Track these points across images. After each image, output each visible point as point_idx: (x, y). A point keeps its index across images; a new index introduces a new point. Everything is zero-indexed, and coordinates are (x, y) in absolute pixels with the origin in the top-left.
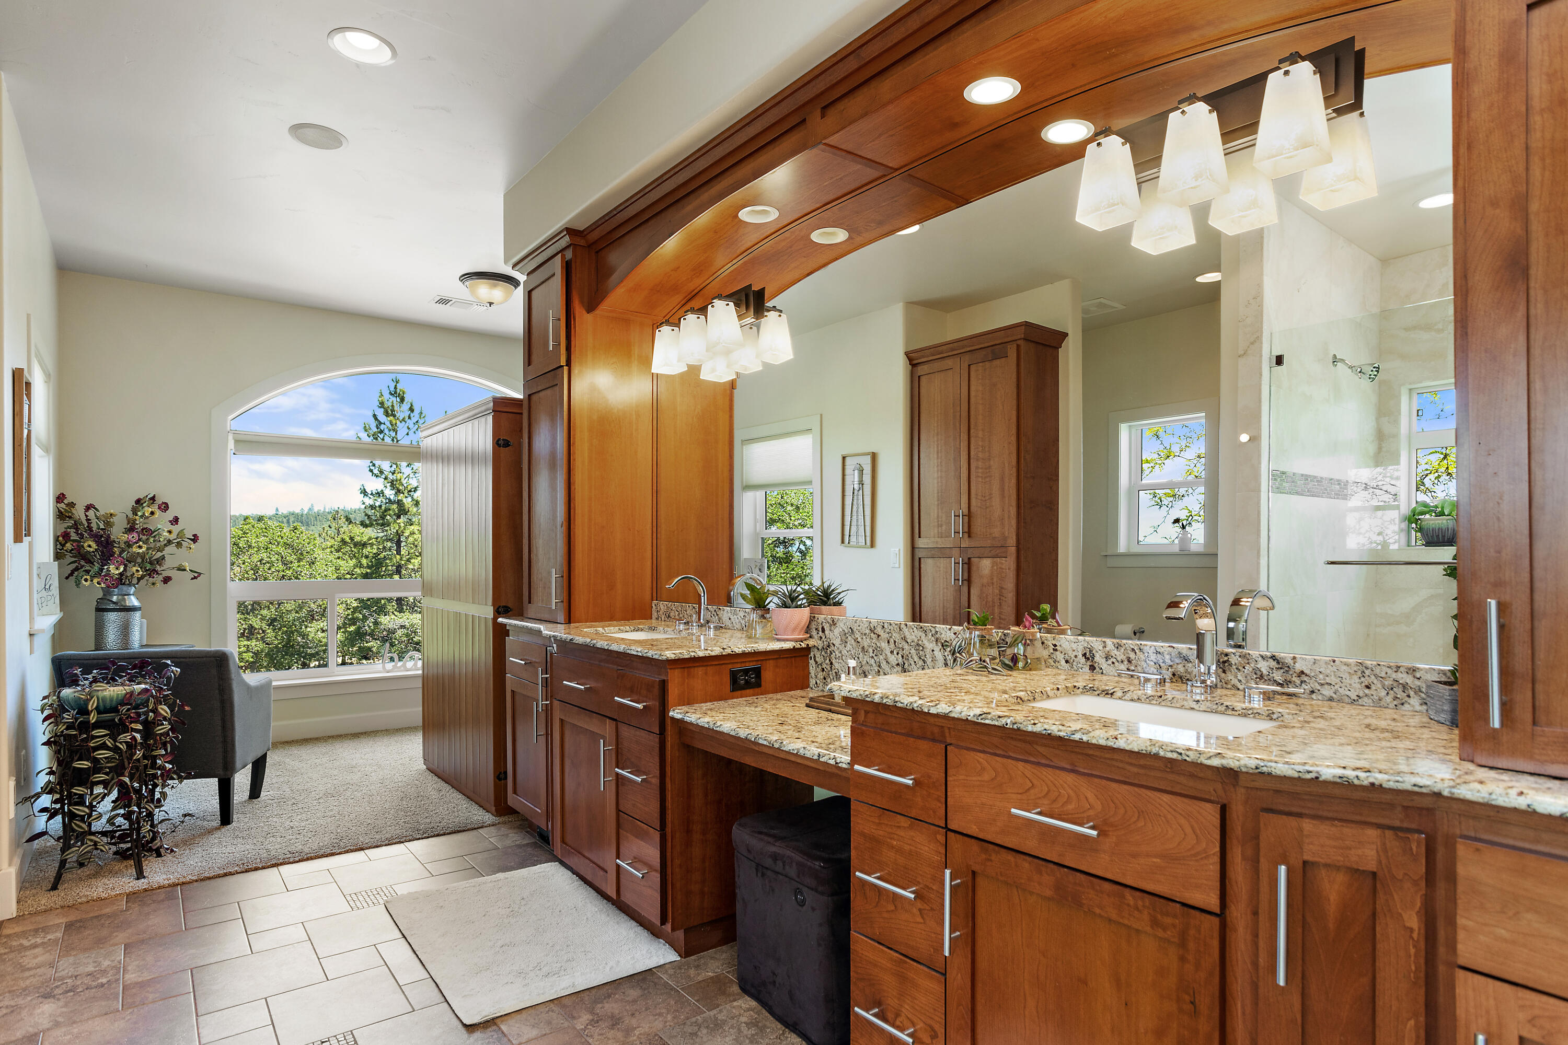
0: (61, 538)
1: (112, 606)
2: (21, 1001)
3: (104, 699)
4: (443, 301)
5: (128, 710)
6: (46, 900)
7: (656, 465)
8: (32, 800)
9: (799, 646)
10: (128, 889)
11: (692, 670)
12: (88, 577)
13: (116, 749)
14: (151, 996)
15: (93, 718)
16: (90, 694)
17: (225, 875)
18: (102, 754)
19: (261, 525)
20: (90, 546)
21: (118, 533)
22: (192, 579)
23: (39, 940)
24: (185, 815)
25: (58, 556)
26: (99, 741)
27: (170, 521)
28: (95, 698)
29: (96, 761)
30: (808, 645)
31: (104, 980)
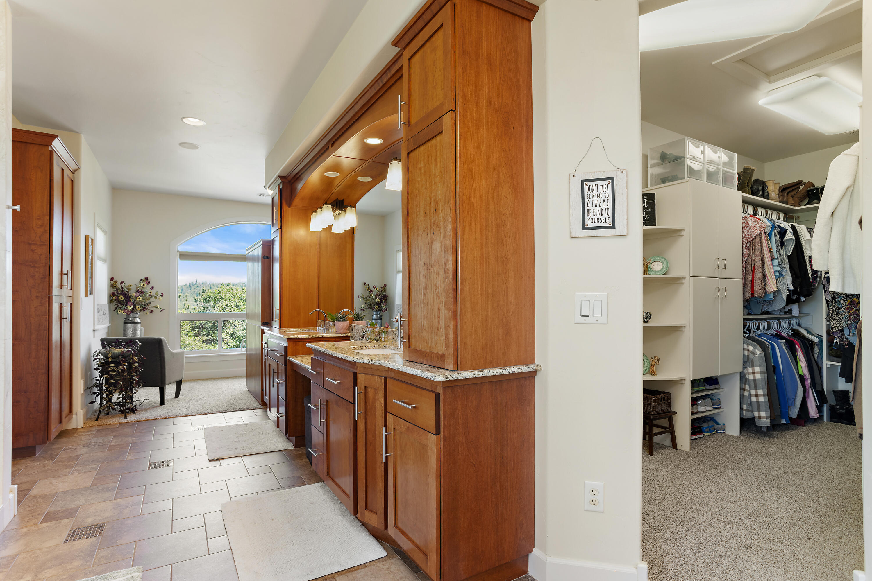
0: (112, 295)
1: (129, 322)
2: (78, 447)
3: (114, 353)
4: (261, 195)
5: (122, 357)
6: (93, 423)
7: (319, 266)
8: (90, 389)
9: (343, 336)
10: (120, 422)
11: (297, 343)
12: (120, 310)
13: (118, 371)
14: (116, 448)
15: (110, 360)
16: (109, 351)
17: (155, 419)
18: (113, 373)
19: (228, 288)
20: (121, 298)
21: (133, 293)
22: (161, 311)
23: (88, 433)
24: (145, 399)
25: (110, 302)
26: (112, 368)
27: (150, 288)
28: (111, 353)
29: (110, 375)
30: (347, 335)
31: (104, 444)
